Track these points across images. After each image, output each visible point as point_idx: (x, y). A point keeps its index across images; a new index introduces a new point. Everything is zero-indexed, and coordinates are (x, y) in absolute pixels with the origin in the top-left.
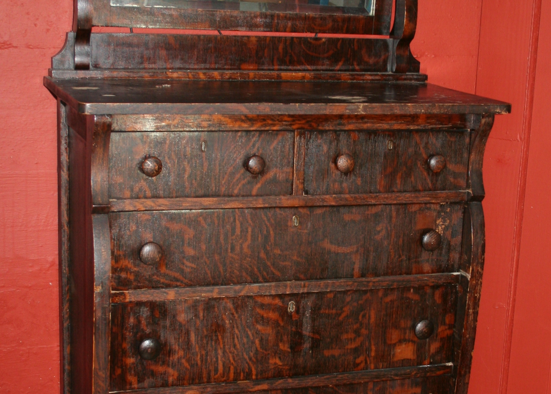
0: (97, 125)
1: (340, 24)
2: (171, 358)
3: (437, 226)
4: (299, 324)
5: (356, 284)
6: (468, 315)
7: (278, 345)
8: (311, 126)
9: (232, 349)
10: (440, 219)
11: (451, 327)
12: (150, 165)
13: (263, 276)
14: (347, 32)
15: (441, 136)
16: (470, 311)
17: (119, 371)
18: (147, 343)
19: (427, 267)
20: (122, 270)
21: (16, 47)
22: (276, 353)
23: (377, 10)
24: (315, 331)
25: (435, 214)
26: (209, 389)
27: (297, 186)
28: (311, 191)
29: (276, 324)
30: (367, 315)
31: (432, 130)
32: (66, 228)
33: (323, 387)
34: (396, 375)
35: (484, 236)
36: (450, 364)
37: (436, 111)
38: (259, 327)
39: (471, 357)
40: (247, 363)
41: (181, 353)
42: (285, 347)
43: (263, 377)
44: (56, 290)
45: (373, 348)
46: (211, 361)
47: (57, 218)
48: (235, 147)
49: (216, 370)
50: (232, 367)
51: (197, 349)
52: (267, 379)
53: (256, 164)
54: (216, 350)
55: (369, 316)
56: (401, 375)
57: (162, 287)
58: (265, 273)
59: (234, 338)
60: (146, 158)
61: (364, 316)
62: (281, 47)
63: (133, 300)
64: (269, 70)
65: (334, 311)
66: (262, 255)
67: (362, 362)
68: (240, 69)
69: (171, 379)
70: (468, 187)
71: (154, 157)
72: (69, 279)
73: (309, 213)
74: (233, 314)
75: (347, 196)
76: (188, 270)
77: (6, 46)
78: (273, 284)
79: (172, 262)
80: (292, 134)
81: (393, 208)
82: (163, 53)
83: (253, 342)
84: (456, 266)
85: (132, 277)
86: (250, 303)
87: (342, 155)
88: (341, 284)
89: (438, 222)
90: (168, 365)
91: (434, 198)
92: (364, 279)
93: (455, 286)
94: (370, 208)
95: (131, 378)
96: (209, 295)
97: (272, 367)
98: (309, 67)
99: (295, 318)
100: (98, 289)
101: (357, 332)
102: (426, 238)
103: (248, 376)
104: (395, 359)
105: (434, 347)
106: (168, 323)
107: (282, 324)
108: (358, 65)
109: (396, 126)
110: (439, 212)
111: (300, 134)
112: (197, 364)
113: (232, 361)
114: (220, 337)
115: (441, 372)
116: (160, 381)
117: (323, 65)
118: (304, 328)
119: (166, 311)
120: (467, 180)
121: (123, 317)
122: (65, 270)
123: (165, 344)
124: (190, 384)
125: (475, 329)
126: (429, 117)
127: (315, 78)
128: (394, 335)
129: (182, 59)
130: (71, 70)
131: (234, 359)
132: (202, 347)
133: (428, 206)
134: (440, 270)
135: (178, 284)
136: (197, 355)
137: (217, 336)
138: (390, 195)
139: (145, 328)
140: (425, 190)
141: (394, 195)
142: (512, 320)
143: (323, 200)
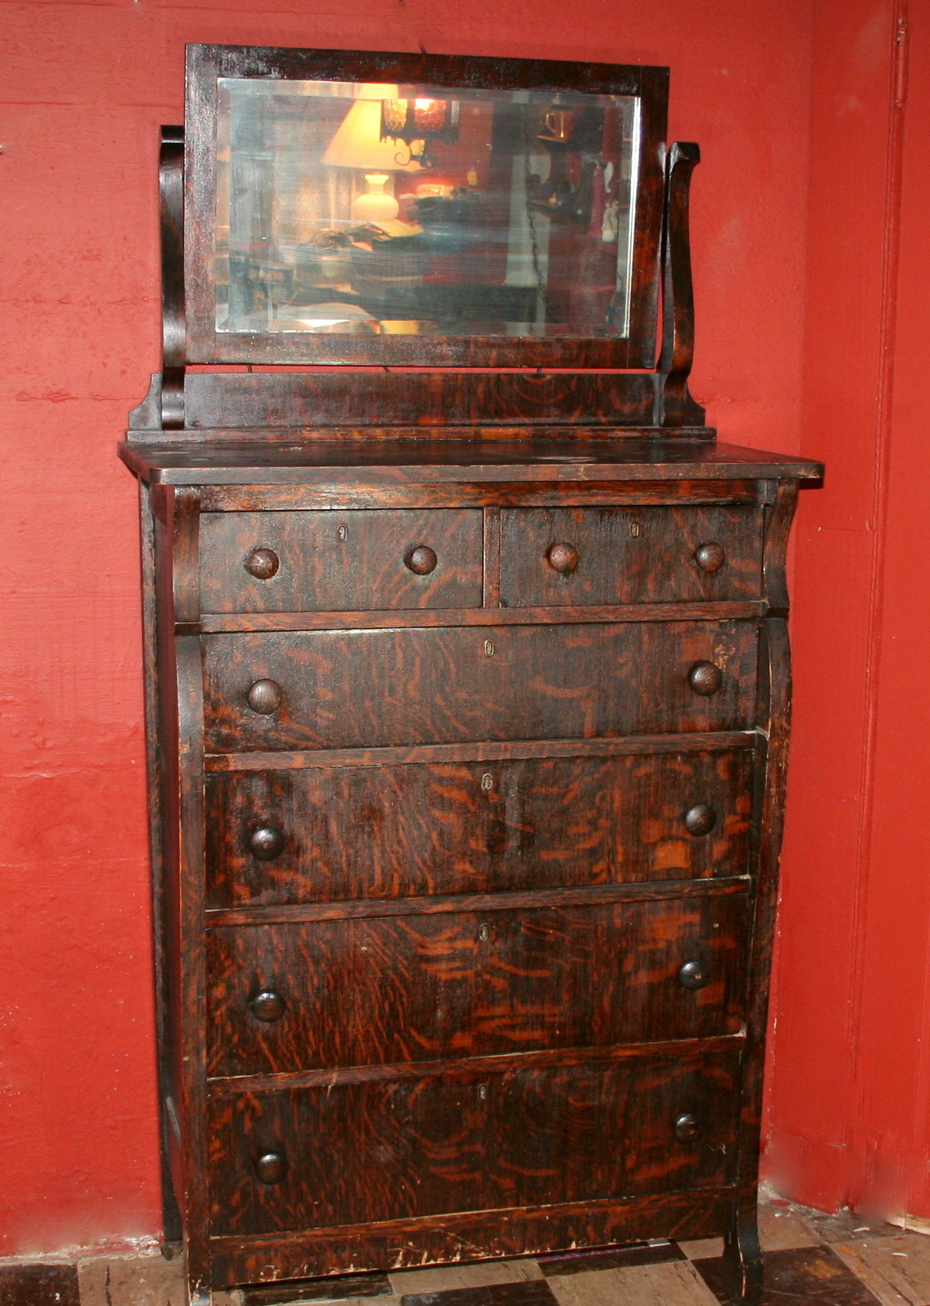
0: (178, 501)
1: (575, 352)
2: (301, 860)
3: (716, 656)
4: (501, 809)
5: (587, 747)
6: (769, 797)
7: (466, 841)
8: (507, 500)
9: (396, 847)
10: (721, 646)
11: (745, 817)
12: (261, 562)
13: (440, 733)
14: (585, 367)
15: (716, 515)
16: (772, 790)
17: (221, 878)
18: (262, 835)
19: (702, 722)
20: (224, 721)
21: (76, 399)
22: (464, 854)
23: (632, 330)
24: (526, 821)
25: (712, 638)
26: (361, 909)
27: (490, 595)
28: (511, 603)
29: (463, 810)
30: (608, 797)
31: (702, 505)
32: (152, 671)
33: (542, 909)
34: (658, 893)
35: (790, 671)
36: (747, 877)
37: (701, 474)
38: (436, 813)
39: (778, 865)
40: (419, 869)
41: (316, 852)
42: (479, 845)
43: (445, 892)
44: (142, 771)
45: (620, 849)
46: (363, 865)
47: (141, 659)
48: (391, 534)
49: (371, 879)
50: (396, 875)
51: (341, 847)
52: (452, 894)
53: (422, 559)
54: (370, 847)
55: (612, 798)
56: (666, 892)
57: (285, 750)
58: (443, 729)
59: (397, 830)
60: (256, 551)
61: (603, 798)
62: (480, 389)
63: (240, 768)
64: (464, 425)
65: (555, 790)
66: (439, 701)
67: (602, 871)
68: (417, 425)
69: (301, 893)
70: (763, 594)
71: (267, 550)
72: (157, 751)
73: (509, 635)
74: (395, 792)
75: (569, 609)
76: (322, 723)
77: (61, 398)
78: (456, 746)
79: (298, 710)
80: (480, 512)
81: (643, 627)
82: (298, 402)
83: (428, 837)
84: (750, 721)
85: (238, 734)
86: (422, 776)
87: (559, 545)
88: (562, 748)
89: (716, 651)
90: (297, 871)
91: (709, 612)
92: (600, 740)
93: (750, 753)
94: (606, 628)
95: (241, 890)
96: (357, 761)
97: (458, 876)
98: (526, 420)
99: (494, 799)
100: (184, 749)
101: (593, 824)
102: (698, 676)
103: (422, 890)
104: (656, 868)
105: (719, 849)
106: (295, 805)
107: (473, 808)
108: (605, 415)
109: (643, 499)
110: (718, 635)
111: (491, 514)
112: (341, 870)
113: (396, 866)
114: (376, 828)
115: (733, 888)
116: (285, 895)
117: (548, 416)
118: (507, 816)
119: (290, 785)
120: (762, 583)
121: (225, 795)
122: (153, 737)
123: (292, 838)
124: (331, 901)
125: (781, 820)
126: (696, 484)
127: (534, 436)
128: (653, 830)
129: (327, 411)
130: (156, 430)
131: (399, 864)
132: (348, 843)
133: (700, 624)
134: (723, 726)
135: (310, 744)
136: (341, 856)
137: (371, 825)
138: (638, 607)
139: (260, 812)
140: (693, 601)
141: (643, 608)
142: (869, 823)
143: (532, 616)
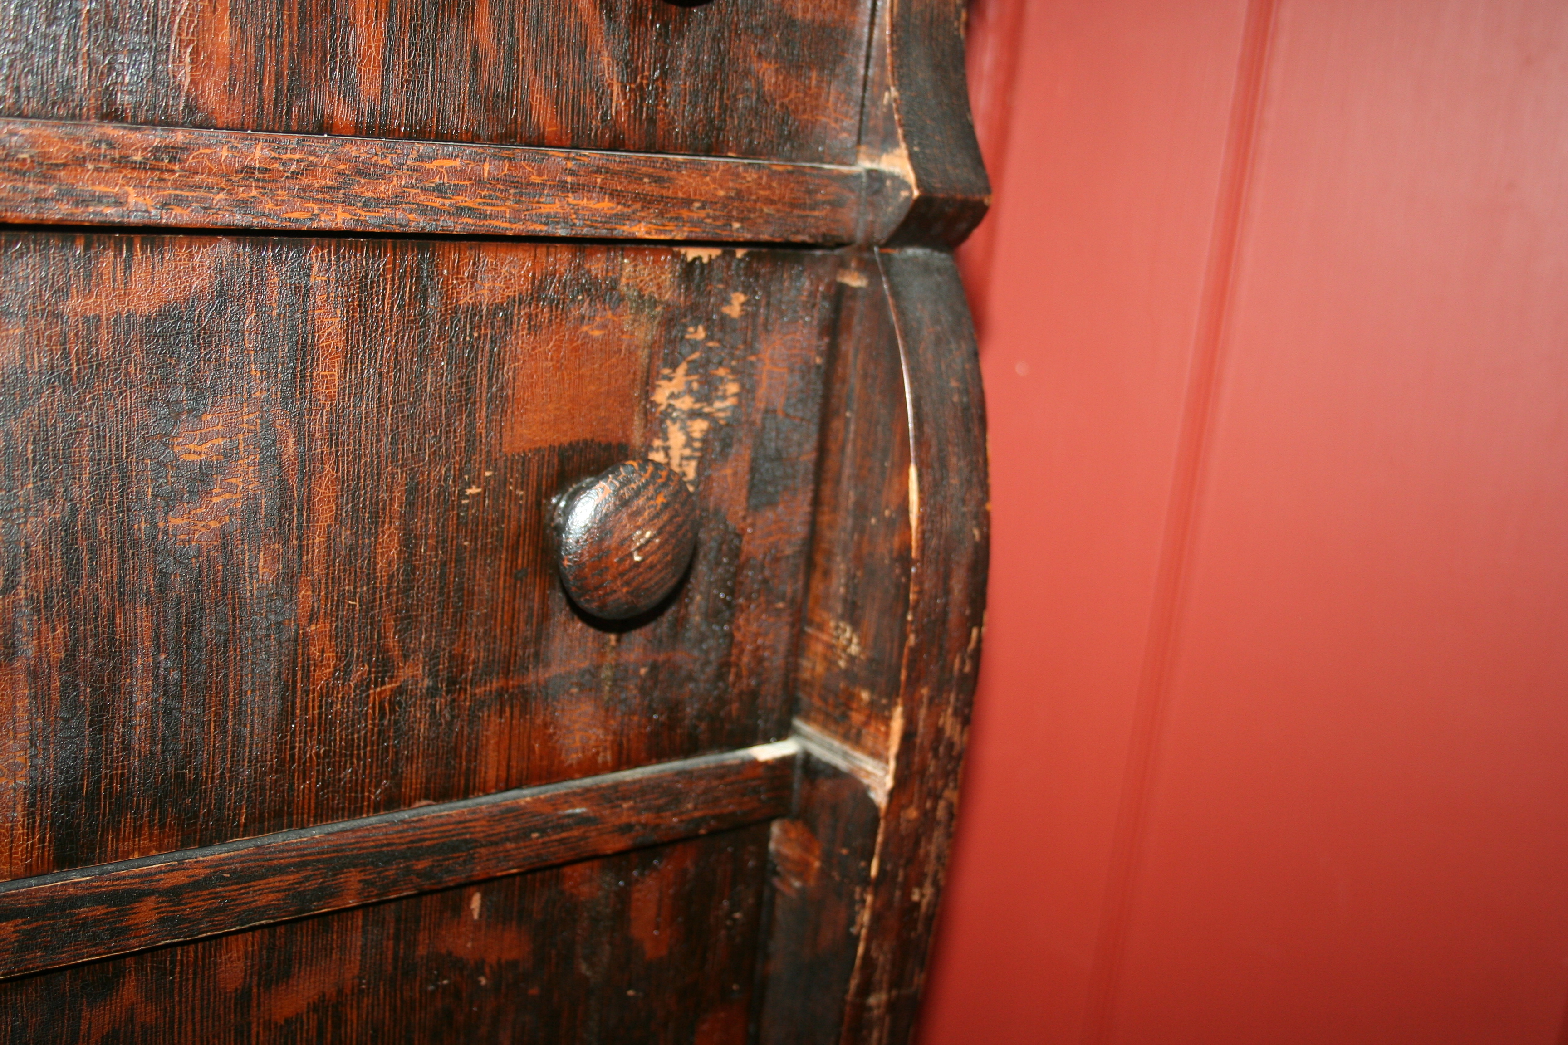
3: (660, 421)
10: (682, 369)
16: (872, 1000)
19: (582, 729)
25: (647, 331)
35: (986, 493)
84: (774, 702)
89: (661, 396)
91: (647, 201)
110: (672, 320)
133: (600, 263)
134: (670, 738)
140: (575, 138)
141: (326, 157)
